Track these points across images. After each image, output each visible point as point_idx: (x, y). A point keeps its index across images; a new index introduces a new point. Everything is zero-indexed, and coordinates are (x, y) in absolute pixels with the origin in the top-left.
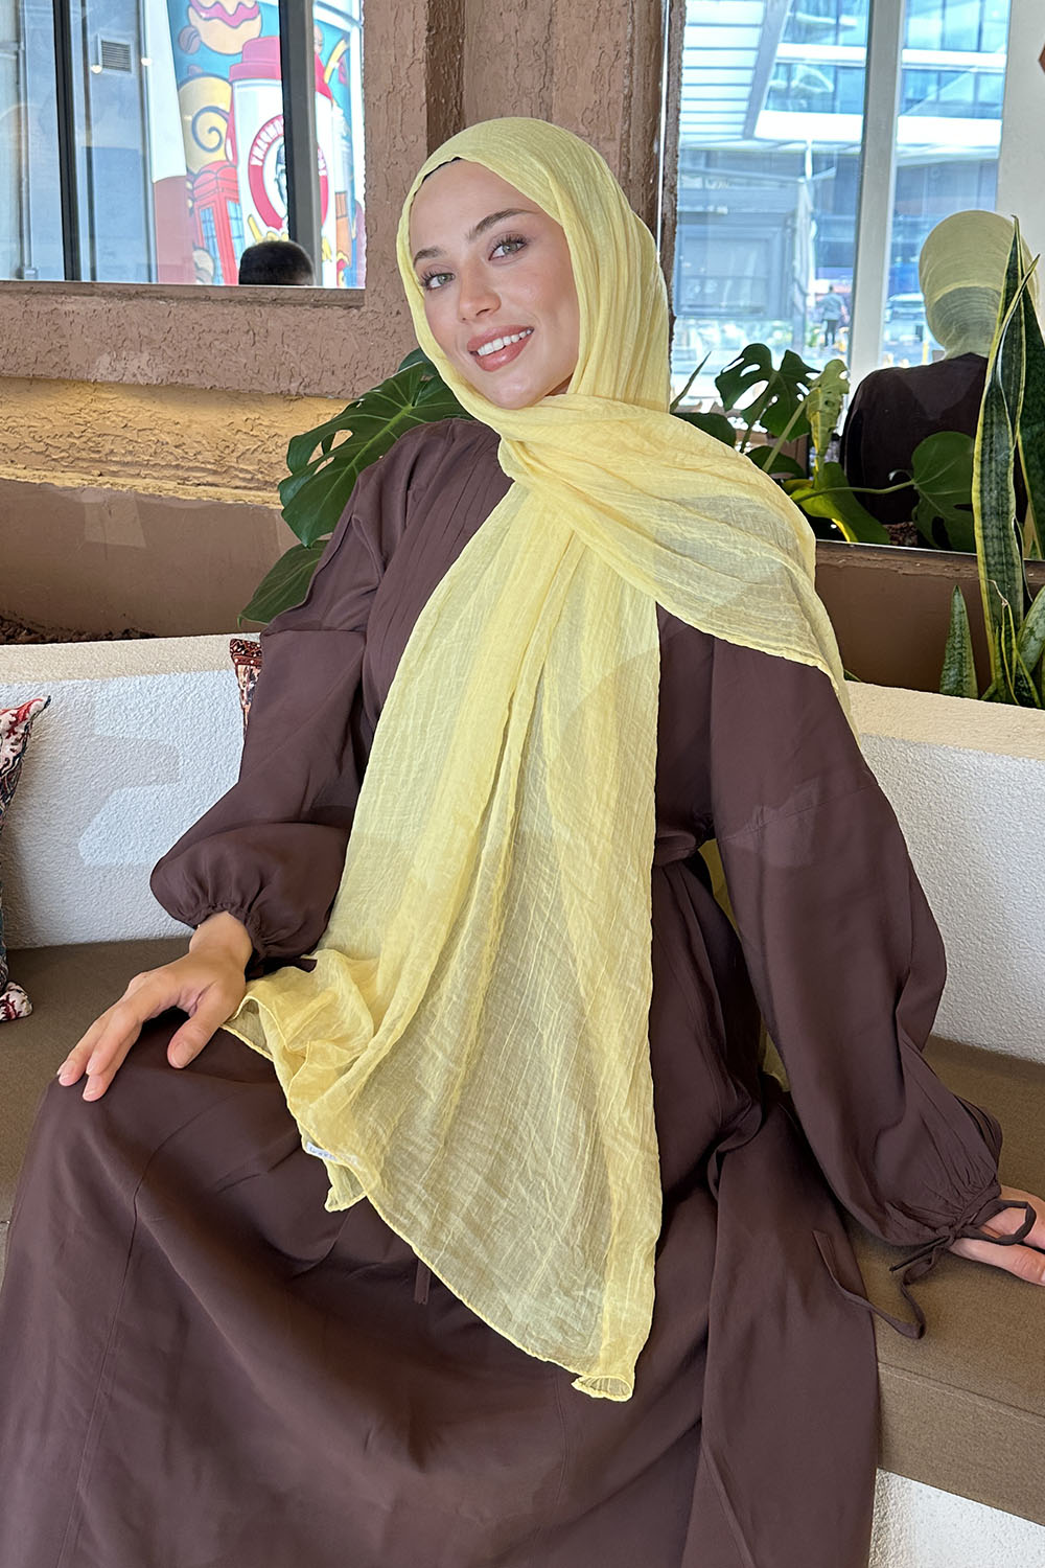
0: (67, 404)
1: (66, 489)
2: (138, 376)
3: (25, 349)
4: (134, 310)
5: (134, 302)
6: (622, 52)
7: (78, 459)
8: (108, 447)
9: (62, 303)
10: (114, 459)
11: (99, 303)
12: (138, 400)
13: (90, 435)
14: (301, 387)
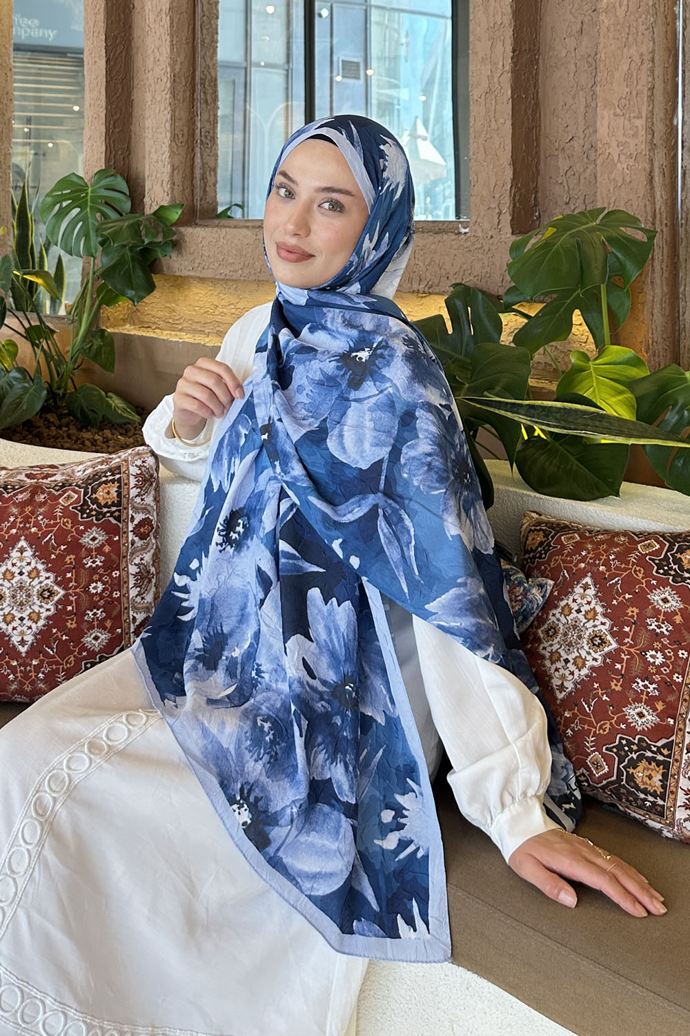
6: (645, 60)
14: (427, 288)
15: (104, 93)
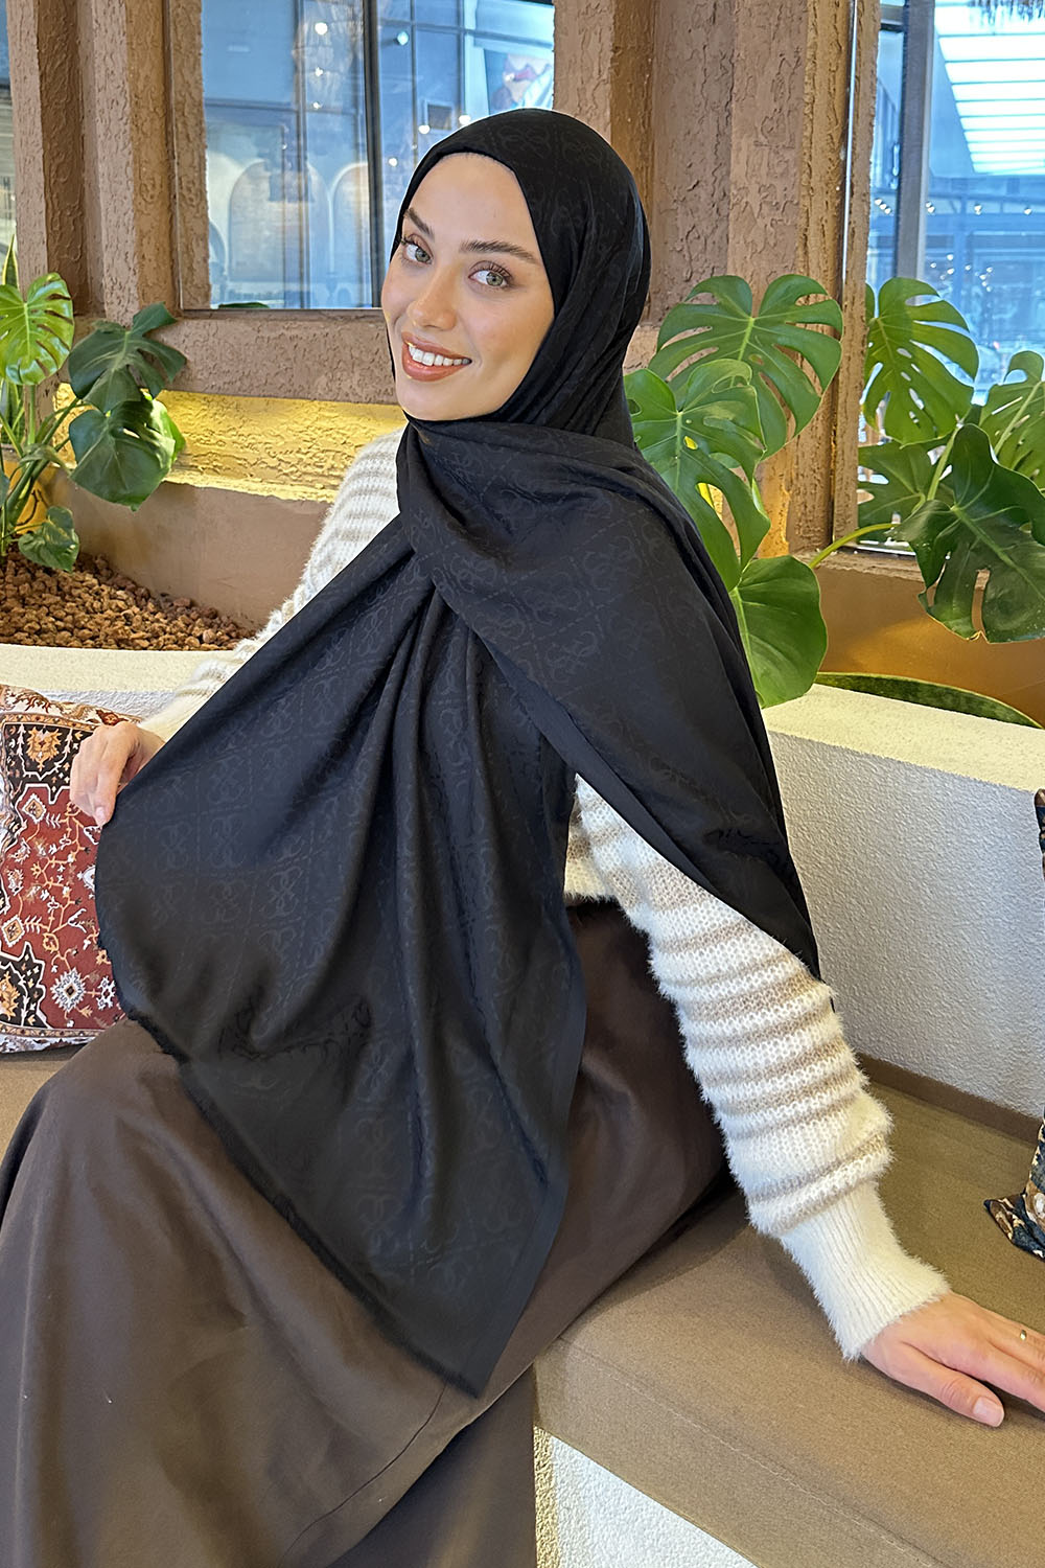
0: (296, 423)
1: (289, 501)
2: (351, 395)
3: (257, 372)
4: (348, 334)
5: (348, 326)
6: (802, 58)
7: (305, 473)
8: (330, 462)
9: (288, 329)
10: (334, 474)
11: (319, 328)
12: (356, 418)
13: (315, 451)
15: (39, 124)
